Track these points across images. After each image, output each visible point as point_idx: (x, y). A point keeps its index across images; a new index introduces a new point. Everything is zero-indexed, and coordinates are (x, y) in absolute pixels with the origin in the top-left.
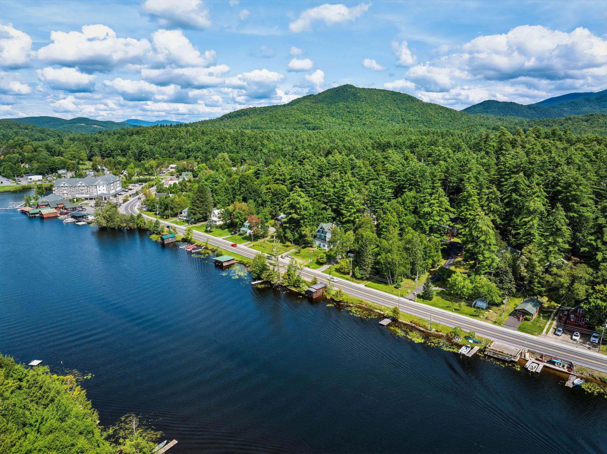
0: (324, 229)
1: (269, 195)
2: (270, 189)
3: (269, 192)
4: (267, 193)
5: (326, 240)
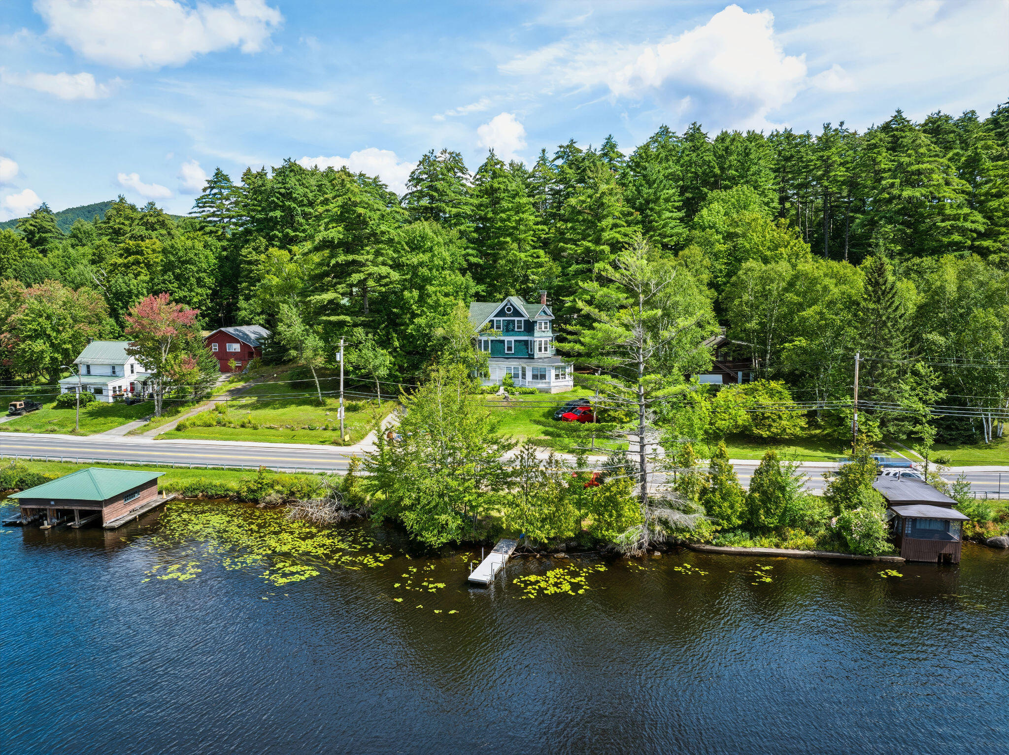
0: (517, 313)
1: (136, 275)
2: (141, 253)
3: (137, 263)
4: (126, 266)
5: (531, 357)
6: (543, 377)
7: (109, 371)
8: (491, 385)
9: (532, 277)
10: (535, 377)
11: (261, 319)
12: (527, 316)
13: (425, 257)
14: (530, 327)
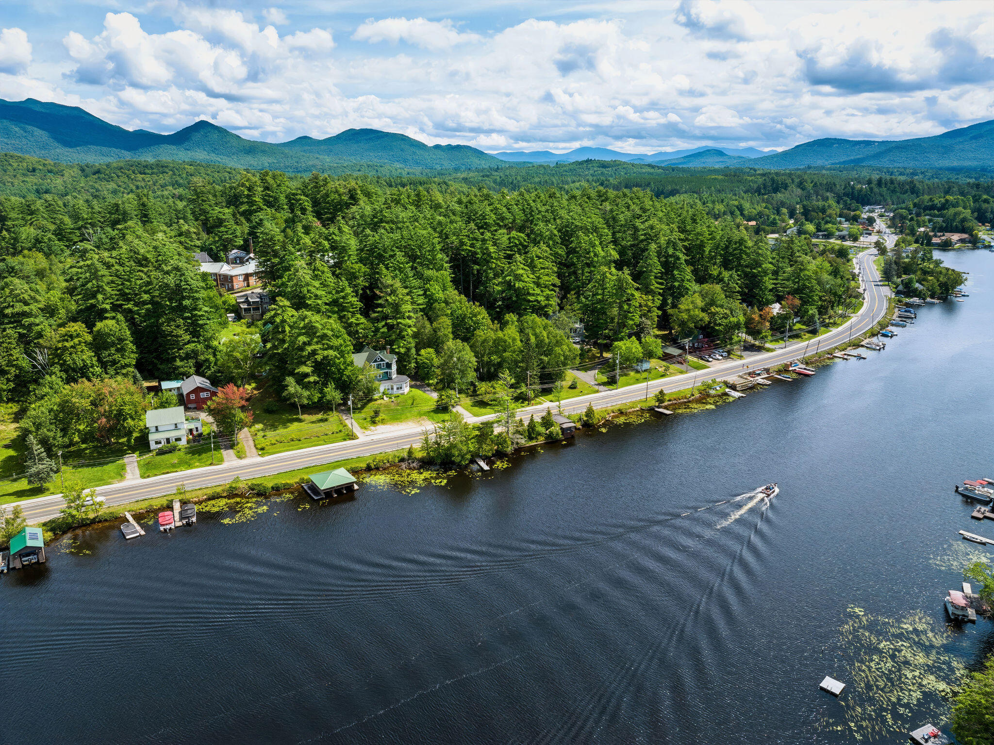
5: (390, 379)
6: (401, 388)
7: (173, 427)
8: (379, 395)
9: (360, 331)
10: (398, 389)
11: (192, 371)
12: (387, 361)
13: (340, 341)
14: (389, 366)
